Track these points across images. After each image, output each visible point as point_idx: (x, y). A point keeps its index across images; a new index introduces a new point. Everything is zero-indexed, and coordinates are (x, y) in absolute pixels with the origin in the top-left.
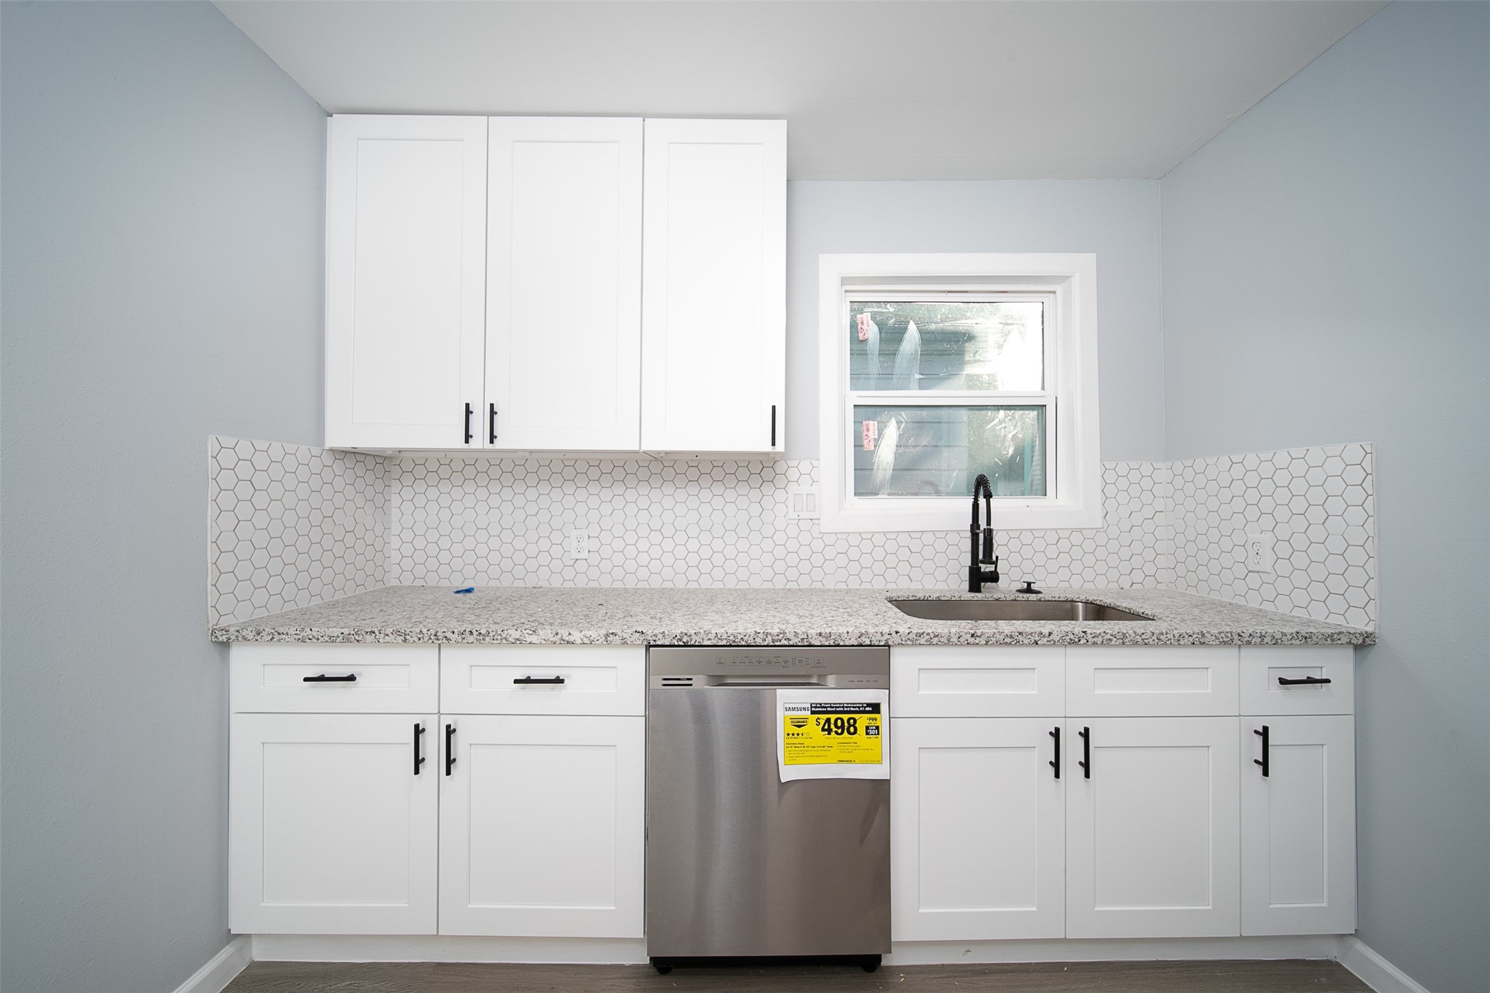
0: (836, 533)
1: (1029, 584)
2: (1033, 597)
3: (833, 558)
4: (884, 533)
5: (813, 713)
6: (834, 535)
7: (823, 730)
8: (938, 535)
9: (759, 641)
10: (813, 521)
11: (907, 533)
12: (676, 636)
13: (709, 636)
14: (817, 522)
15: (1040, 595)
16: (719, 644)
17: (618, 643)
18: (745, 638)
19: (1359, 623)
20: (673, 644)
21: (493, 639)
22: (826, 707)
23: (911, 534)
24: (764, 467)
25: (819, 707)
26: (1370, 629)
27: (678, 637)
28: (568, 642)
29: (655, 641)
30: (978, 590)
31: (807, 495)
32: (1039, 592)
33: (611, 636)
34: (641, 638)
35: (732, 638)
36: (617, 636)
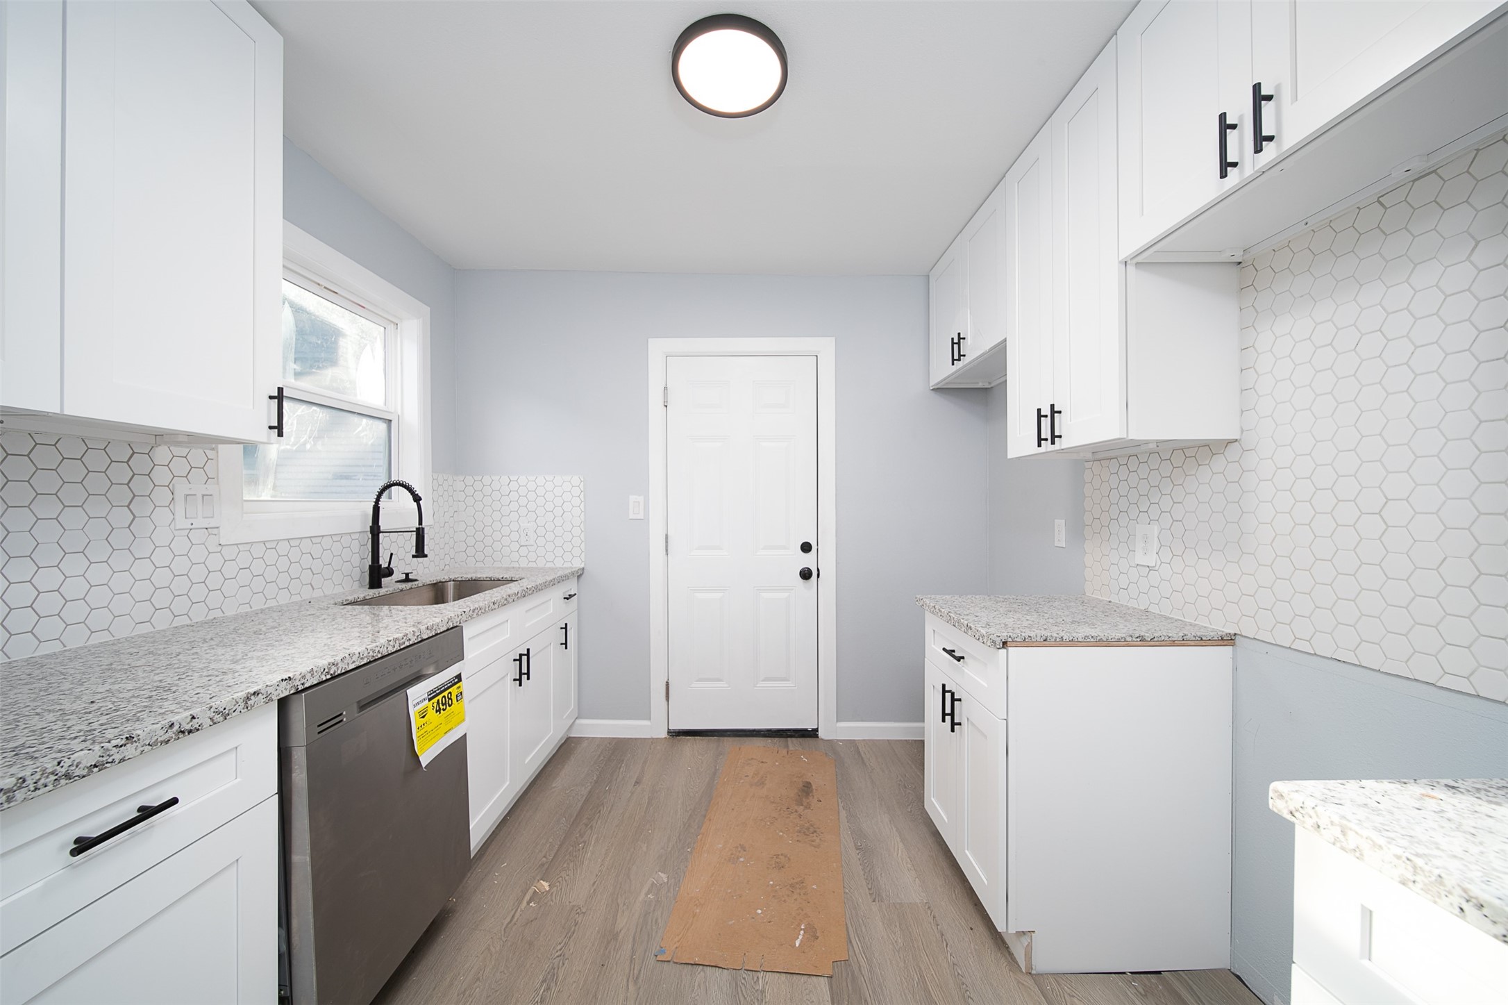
0: (237, 544)
1: (407, 575)
2: (409, 585)
3: (234, 576)
4: (288, 540)
5: (430, 700)
6: (236, 546)
7: (437, 712)
8: (335, 538)
9: (391, 650)
10: (209, 530)
11: (309, 540)
12: (324, 670)
13: (354, 659)
14: (215, 531)
15: (416, 583)
16: (362, 664)
17: (262, 703)
18: (381, 650)
19: (578, 564)
20: (321, 680)
21: (36, 789)
22: (435, 691)
23: (312, 539)
24: (134, 453)
25: (431, 694)
26: (582, 566)
27: (326, 670)
28: (190, 732)
29: (303, 684)
30: (379, 586)
31: (203, 496)
32: (416, 580)
33: (252, 697)
34: (288, 687)
35: (371, 654)
36: (260, 695)
